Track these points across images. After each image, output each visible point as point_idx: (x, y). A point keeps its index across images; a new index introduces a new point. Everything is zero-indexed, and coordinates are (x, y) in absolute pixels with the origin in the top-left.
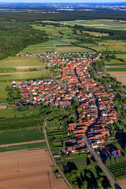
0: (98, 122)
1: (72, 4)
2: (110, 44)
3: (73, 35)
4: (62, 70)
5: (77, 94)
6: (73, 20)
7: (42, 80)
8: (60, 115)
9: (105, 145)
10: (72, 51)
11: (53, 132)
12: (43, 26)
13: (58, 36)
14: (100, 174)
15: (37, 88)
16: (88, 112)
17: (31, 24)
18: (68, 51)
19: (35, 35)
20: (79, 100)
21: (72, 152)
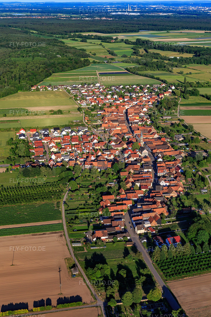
0: (151, 195)
1: (138, 4)
2: (193, 71)
3: (132, 57)
4: (105, 113)
5: (123, 151)
6: (135, 31)
7: (69, 128)
8: (91, 182)
9: (157, 229)
10: (126, 83)
11: (76, 209)
12: (82, 41)
13: (106, 57)
14: (141, 271)
15: (59, 141)
16: (136, 179)
17: (63, 38)
18: (119, 83)
19: (66, 56)
20: (125, 160)
21: (102, 238)
